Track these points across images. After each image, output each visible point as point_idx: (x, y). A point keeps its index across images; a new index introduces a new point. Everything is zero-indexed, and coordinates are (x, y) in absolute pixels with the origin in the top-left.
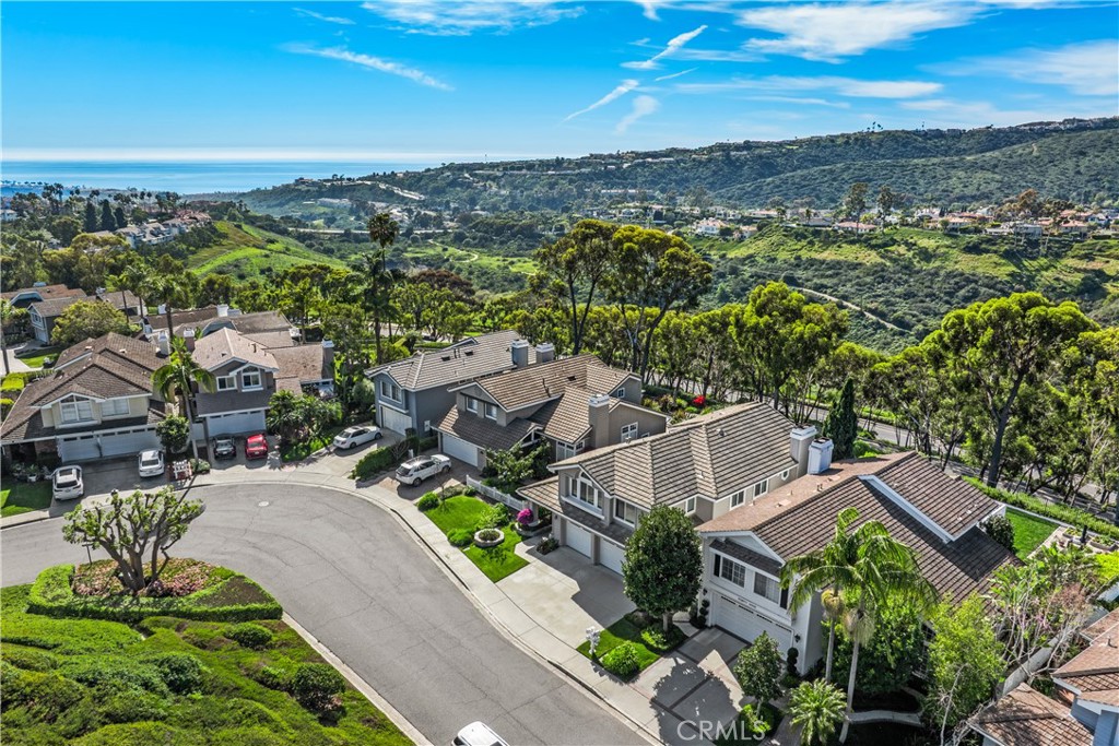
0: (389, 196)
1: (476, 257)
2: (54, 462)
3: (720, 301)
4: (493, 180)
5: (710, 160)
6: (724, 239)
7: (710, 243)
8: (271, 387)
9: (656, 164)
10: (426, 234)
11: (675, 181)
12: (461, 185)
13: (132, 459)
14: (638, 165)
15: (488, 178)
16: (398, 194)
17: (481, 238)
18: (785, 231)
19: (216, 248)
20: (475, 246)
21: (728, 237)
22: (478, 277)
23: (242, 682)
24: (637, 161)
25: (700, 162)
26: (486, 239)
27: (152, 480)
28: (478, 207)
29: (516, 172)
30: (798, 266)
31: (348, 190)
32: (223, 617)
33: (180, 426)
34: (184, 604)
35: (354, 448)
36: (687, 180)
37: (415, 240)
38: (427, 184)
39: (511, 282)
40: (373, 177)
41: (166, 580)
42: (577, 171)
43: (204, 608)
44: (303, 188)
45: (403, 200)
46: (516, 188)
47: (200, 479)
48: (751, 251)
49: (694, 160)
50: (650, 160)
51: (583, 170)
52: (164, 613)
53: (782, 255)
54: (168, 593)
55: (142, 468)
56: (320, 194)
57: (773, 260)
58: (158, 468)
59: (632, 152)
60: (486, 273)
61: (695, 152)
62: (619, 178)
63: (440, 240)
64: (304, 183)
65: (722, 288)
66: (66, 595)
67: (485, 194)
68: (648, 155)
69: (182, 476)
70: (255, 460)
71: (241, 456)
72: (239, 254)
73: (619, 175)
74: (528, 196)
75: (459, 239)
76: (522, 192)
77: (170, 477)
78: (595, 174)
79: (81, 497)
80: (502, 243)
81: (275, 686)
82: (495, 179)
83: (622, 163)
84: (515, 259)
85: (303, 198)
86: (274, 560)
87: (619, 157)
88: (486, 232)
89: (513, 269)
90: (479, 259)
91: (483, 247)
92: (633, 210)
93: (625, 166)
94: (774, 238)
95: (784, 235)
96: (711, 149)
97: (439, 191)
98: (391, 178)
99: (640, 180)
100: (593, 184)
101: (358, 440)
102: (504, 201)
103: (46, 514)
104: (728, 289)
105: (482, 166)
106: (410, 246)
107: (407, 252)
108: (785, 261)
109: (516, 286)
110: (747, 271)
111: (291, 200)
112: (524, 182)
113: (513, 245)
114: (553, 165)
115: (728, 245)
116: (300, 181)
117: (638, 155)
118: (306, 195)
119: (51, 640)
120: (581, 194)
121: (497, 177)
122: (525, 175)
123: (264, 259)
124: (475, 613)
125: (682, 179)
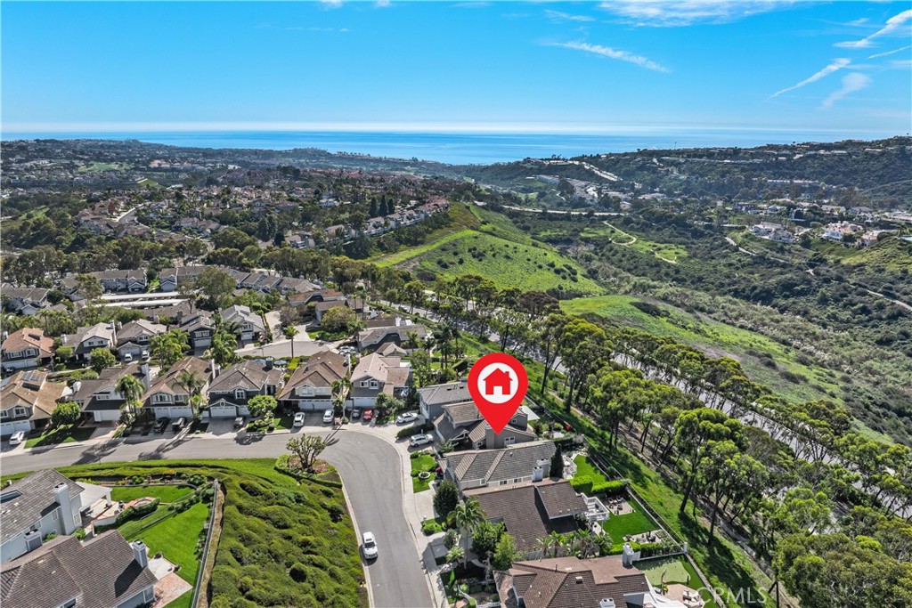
0: (590, 177)
1: (635, 239)
2: (298, 410)
3: (819, 303)
4: (676, 166)
5: (882, 154)
6: (846, 245)
7: (832, 247)
8: (381, 389)
9: (827, 156)
10: (603, 216)
11: (844, 172)
12: (648, 169)
13: (322, 412)
14: (810, 156)
15: (672, 163)
16: (597, 174)
17: (644, 224)
18: (901, 244)
19: (446, 229)
20: (637, 230)
21: (850, 244)
22: (628, 260)
23: (314, 504)
24: (809, 153)
25: (873, 155)
26: (647, 226)
27: (327, 424)
28: (657, 190)
29: (697, 159)
30: (902, 279)
31: (562, 170)
32: (325, 484)
33: (341, 403)
34: (315, 477)
35: (404, 423)
36: (856, 172)
37: (593, 221)
38: (621, 167)
39: (652, 266)
40: (581, 159)
41: (314, 468)
42: (751, 161)
43: (319, 479)
44: (528, 166)
45: (600, 180)
46: (693, 174)
47: (344, 426)
48: (864, 260)
49: (867, 153)
50: (822, 152)
51: (755, 160)
52: (308, 479)
53: (893, 267)
54: (313, 472)
55: (325, 418)
56: (540, 171)
57: (881, 270)
58: (329, 419)
59: (807, 144)
60: (635, 257)
61: (870, 144)
62: (788, 169)
63: (612, 222)
64: (529, 162)
65: (822, 292)
66: (284, 466)
67: (667, 178)
68: (822, 146)
69: (338, 424)
70: (367, 421)
71: (361, 419)
72: (459, 235)
73: (788, 165)
74: (701, 182)
75: (626, 224)
76: (697, 178)
77: (333, 424)
78: (765, 164)
79: (302, 427)
80: (658, 230)
81: (325, 508)
82: (677, 165)
83: (795, 154)
84: (663, 246)
85: (528, 175)
86: (351, 467)
87: (793, 148)
88: (648, 219)
89: (657, 255)
90: (636, 243)
91: (643, 231)
92: (778, 208)
93: (798, 156)
94: (889, 251)
95: (898, 249)
96: (887, 143)
97: (628, 175)
98: (594, 160)
99: (809, 170)
100: (762, 174)
101: (407, 420)
102: (681, 185)
103: (289, 431)
104: (829, 294)
105: (669, 153)
106: (587, 226)
107: (583, 231)
108: (892, 273)
109: (655, 270)
110: (852, 279)
111: (519, 175)
112: (701, 168)
113: (667, 232)
114: (729, 155)
115: (848, 250)
116: (527, 160)
117: (812, 146)
118: (530, 172)
119: (273, 480)
120: (748, 183)
121: (680, 163)
122: (704, 162)
123: (474, 240)
124: (400, 502)
125: (851, 171)
